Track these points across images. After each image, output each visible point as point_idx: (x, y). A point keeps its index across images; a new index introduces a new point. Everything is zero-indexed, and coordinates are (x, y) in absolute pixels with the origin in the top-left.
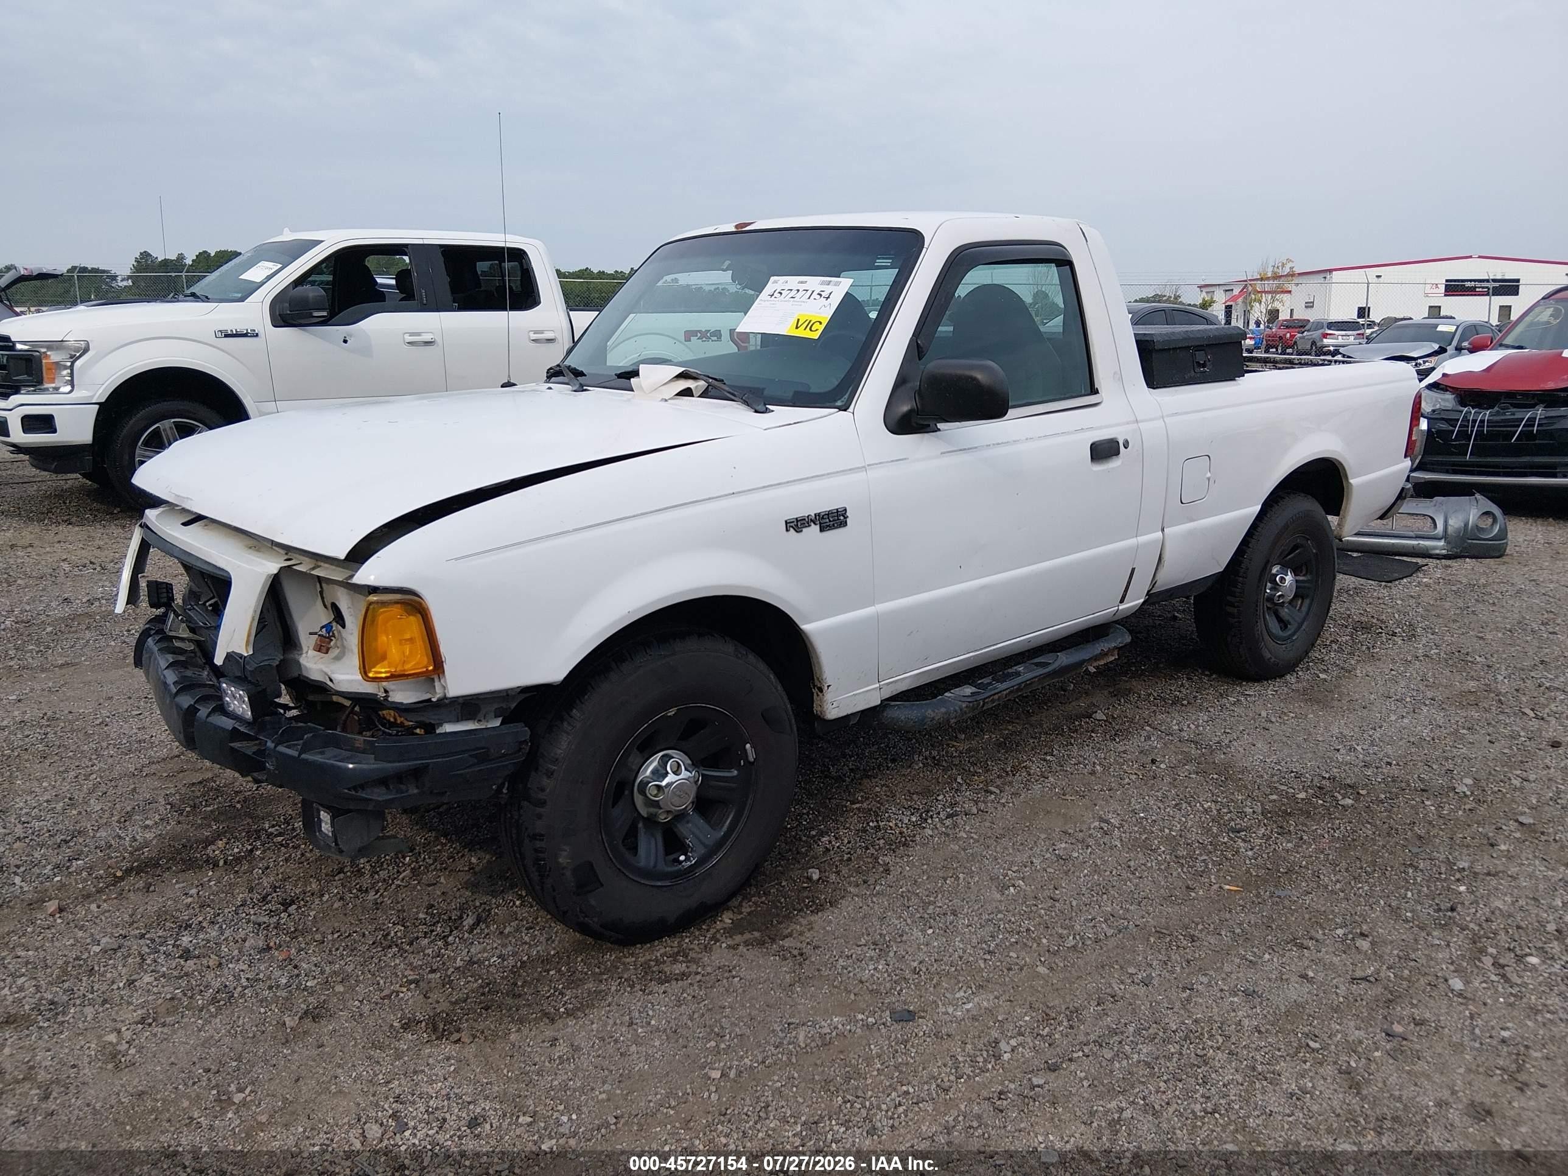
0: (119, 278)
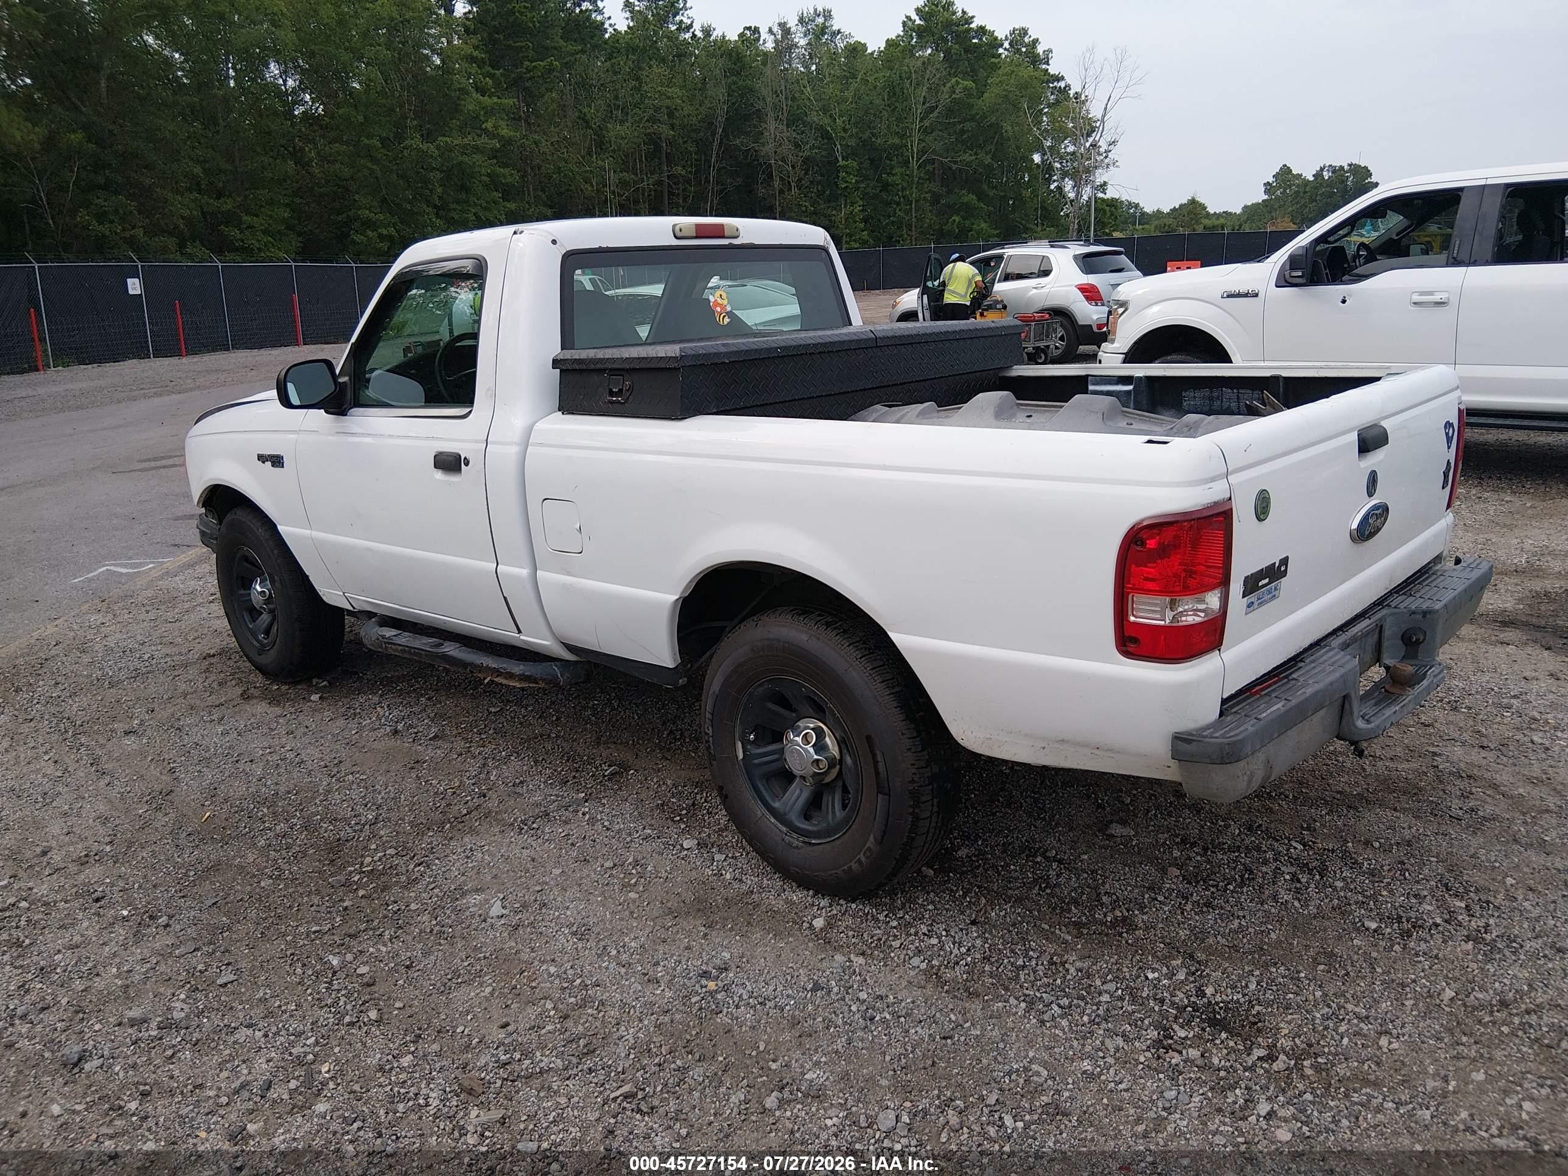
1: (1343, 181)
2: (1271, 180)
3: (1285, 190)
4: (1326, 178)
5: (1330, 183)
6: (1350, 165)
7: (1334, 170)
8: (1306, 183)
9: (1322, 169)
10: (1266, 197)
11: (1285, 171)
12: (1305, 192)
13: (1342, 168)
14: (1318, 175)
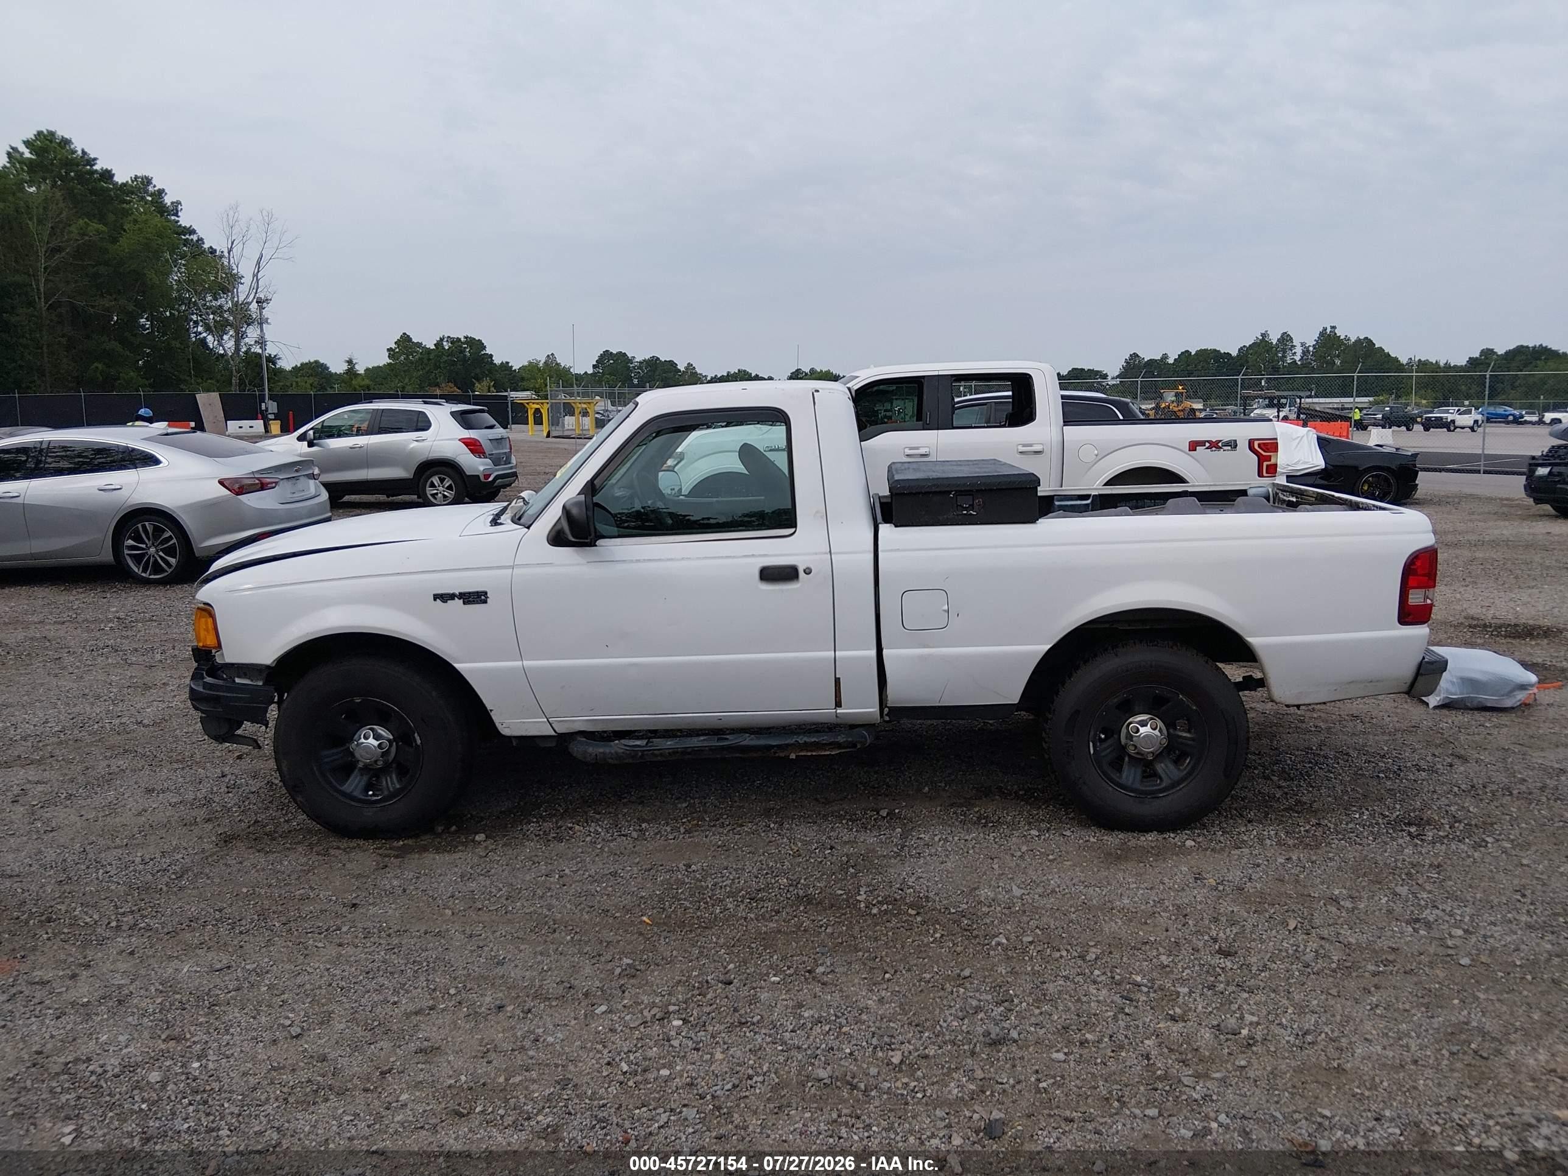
0: (1109, 378)
1: (462, 351)
2: (393, 346)
3: (408, 356)
4: (447, 348)
5: (450, 352)
6: (466, 337)
7: (455, 341)
8: (429, 351)
9: (442, 340)
10: (389, 361)
11: (405, 339)
12: (429, 360)
13: (459, 340)
14: (439, 344)
